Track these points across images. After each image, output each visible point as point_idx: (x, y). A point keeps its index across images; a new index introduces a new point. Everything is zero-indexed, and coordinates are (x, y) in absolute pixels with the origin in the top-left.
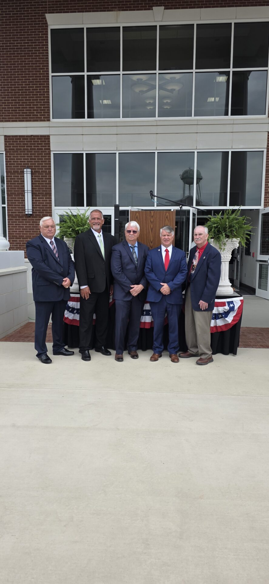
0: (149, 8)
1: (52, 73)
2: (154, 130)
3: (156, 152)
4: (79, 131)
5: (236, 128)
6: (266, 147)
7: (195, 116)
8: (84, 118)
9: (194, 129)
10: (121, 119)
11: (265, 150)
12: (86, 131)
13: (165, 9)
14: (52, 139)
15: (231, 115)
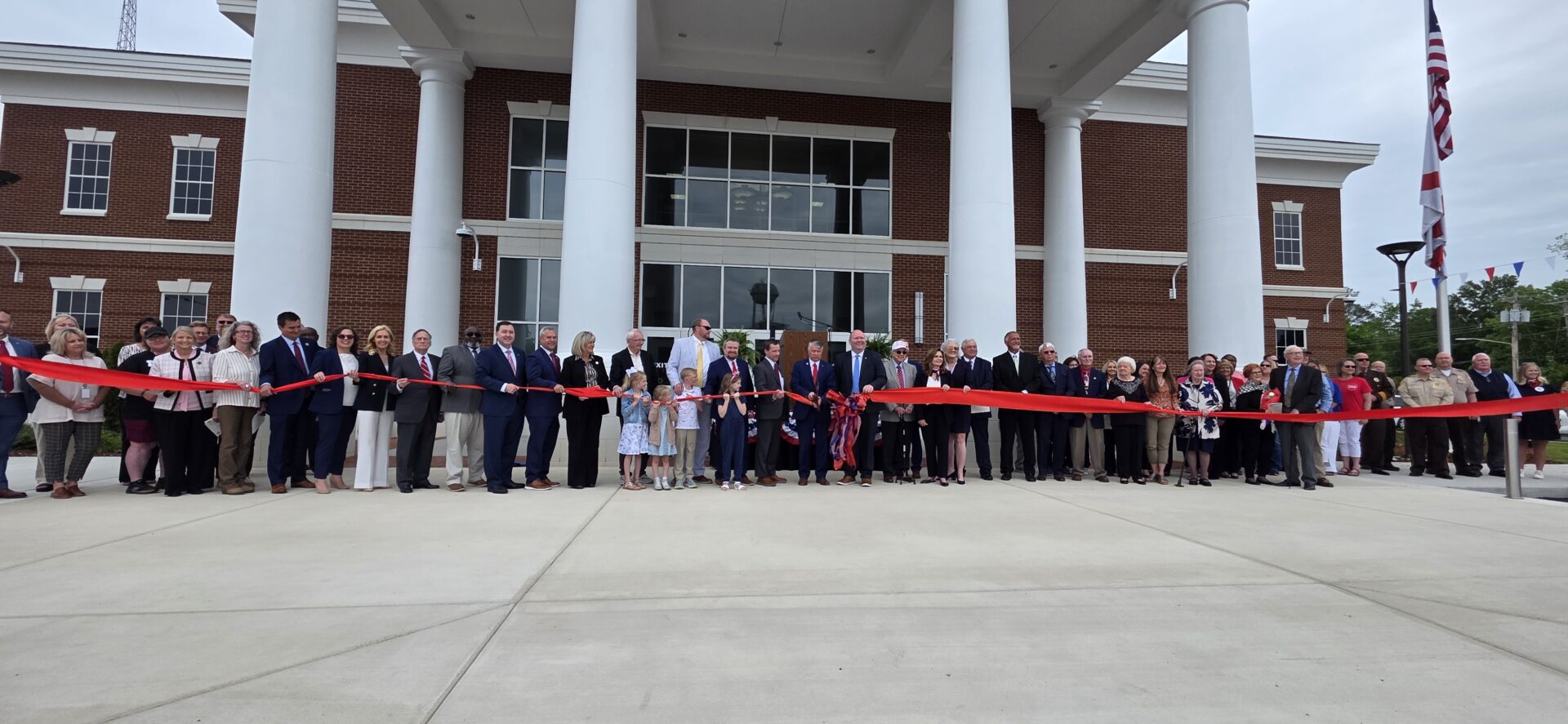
0: (762, 117)
1: (648, 172)
2: (767, 244)
3: (769, 268)
4: (677, 239)
5: (859, 248)
6: (891, 269)
7: (813, 232)
8: (684, 225)
9: (813, 246)
10: (728, 229)
11: (891, 273)
12: (685, 239)
13: (779, 119)
14: (642, 244)
15: (853, 233)
